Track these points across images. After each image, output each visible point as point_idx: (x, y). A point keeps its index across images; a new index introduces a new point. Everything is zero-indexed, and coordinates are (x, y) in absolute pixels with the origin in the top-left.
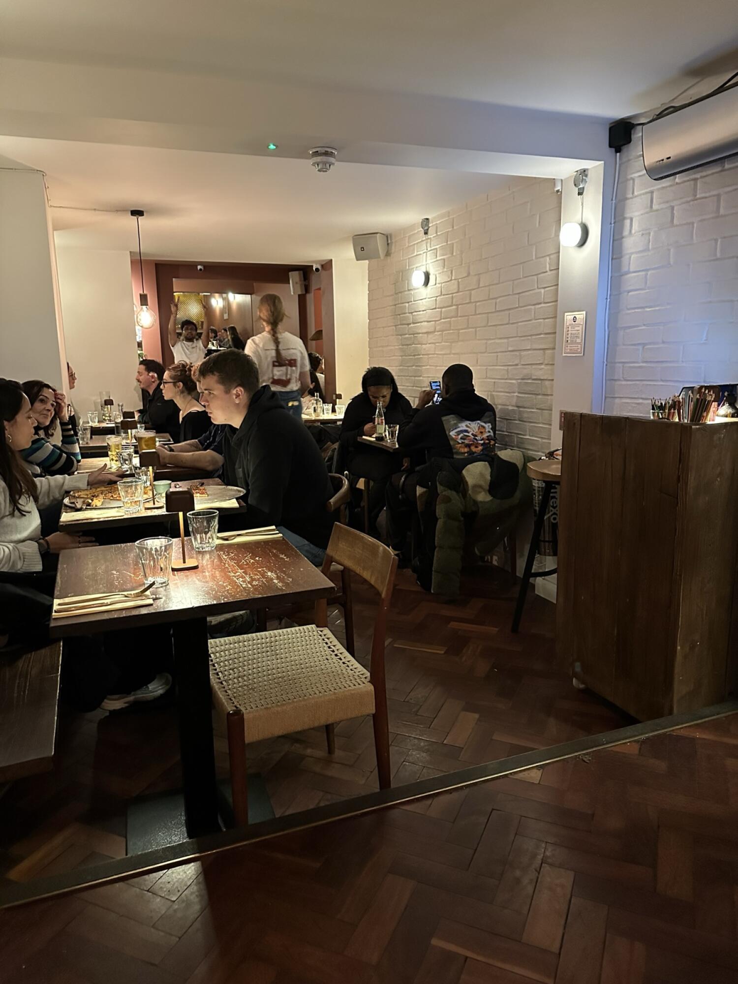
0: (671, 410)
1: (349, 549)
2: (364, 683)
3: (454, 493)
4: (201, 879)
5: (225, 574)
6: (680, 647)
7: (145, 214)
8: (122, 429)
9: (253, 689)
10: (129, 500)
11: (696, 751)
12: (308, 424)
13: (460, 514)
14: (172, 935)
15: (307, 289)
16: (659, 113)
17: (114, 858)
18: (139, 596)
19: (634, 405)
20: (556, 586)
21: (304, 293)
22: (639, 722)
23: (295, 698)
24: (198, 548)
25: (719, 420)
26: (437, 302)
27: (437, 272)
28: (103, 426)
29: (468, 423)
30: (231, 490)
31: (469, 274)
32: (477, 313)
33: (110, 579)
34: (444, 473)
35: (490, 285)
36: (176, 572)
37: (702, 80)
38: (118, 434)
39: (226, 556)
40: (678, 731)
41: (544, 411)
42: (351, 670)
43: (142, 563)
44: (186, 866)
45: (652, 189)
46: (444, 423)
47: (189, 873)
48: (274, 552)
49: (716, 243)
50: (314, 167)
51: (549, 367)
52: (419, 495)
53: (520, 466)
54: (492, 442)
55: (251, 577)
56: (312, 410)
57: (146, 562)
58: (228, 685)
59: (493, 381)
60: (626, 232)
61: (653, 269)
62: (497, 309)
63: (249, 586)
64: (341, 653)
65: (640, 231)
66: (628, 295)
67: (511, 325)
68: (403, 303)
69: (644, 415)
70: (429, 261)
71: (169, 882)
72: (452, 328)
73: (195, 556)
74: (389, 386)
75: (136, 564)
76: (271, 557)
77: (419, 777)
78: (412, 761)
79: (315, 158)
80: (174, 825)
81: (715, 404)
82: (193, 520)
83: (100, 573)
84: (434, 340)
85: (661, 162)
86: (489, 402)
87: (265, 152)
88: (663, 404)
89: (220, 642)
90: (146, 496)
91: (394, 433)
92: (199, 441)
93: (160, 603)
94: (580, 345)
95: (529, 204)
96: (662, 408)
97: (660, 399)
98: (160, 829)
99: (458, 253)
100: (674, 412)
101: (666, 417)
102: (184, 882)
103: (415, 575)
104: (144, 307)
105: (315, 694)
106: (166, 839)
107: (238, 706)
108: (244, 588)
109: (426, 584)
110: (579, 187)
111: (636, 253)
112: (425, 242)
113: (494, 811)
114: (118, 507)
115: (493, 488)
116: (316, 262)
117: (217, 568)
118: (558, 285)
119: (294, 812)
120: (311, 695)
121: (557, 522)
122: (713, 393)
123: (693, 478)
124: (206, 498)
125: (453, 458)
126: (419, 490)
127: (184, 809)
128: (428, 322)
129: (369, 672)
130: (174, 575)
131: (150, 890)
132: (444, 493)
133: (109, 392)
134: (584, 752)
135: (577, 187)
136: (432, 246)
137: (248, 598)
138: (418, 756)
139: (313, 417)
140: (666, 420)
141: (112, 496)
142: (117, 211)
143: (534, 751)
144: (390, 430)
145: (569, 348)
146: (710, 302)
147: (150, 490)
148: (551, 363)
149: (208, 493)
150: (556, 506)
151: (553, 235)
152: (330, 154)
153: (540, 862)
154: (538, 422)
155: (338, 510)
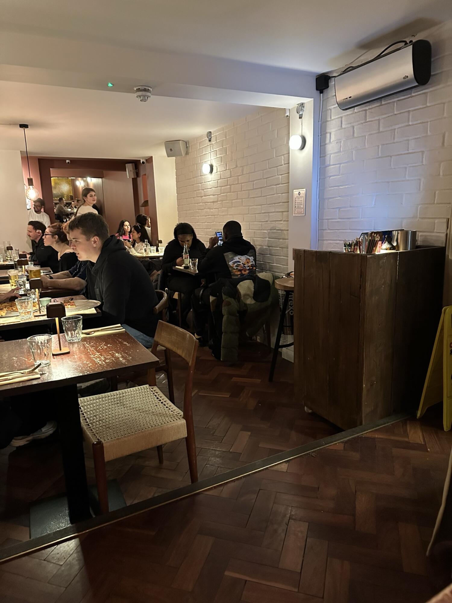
0: (355, 246)
1: (168, 336)
2: (180, 419)
3: (233, 300)
4: (79, 549)
5: (88, 356)
6: (365, 385)
7: (29, 127)
8: (18, 265)
9: (109, 428)
10: (24, 311)
11: (376, 446)
12: (141, 259)
13: (237, 312)
14: (61, 587)
15: (137, 174)
16: (344, 70)
17: (21, 541)
18: (31, 373)
19: (335, 244)
20: (293, 353)
21: (136, 177)
22: (343, 430)
23: (136, 431)
24: (69, 340)
25: (383, 252)
26: (219, 183)
27: (218, 165)
28: (7, 264)
29: (239, 256)
30: (91, 302)
31: (237, 166)
32: (242, 190)
33: (12, 363)
34: (226, 287)
35: (249, 173)
36: (55, 357)
37: (369, 51)
38: (16, 268)
39: (88, 344)
40: (366, 435)
41: (284, 249)
42: (172, 411)
43: (32, 352)
44: (69, 542)
45: (341, 115)
46: (225, 257)
47: (71, 546)
48: (120, 340)
49: (379, 148)
50: (138, 99)
51: (285, 222)
52: (212, 302)
53: (271, 282)
54: (254, 268)
55: (105, 357)
56: (143, 251)
57: (34, 351)
58: (93, 426)
59: (254, 231)
60: (328, 141)
61: (344, 163)
62: (254, 188)
63: (104, 363)
64: (165, 401)
65: (335, 141)
66: (329, 179)
67: (263, 198)
68: (198, 184)
69: (340, 250)
70: (212, 158)
71: (58, 553)
72: (228, 199)
73: (68, 345)
74: (191, 235)
75: (29, 352)
76: (118, 344)
77: (215, 474)
78: (211, 464)
79: (138, 93)
80: (61, 516)
81: (380, 242)
82: (66, 322)
83: (4, 359)
84: (218, 206)
85: (346, 99)
86: (251, 244)
87: (106, 88)
88: (351, 243)
89: (87, 399)
90: (34, 308)
91: (195, 264)
92: (70, 272)
93: (45, 377)
94: (303, 209)
95: (271, 123)
96: (350, 245)
97: (349, 240)
98: (52, 520)
99: (230, 153)
100: (357, 248)
101: (353, 251)
102: (68, 552)
103: (211, 351)
104: (31, 187)
105: (149, 428)
106: (56, 526)
107: (99, 439)
108: (100, 364)
109: (217, 355)
110: (300, 114)
111: (334, 153)
112: (209, 146)
113: (260, 491)
114: (16, 316)
115: (256, 296)
116: (143, 158)
117: (82, 352)
118: (289, 173)
119: (138, 501)
120: (146, 429)
121: (293, 315)
122: (379, 236)
123: (368, 286)
124: (75, 308)
125: (231, 278)
126: (212, 298)
127: (67, 505)
128: (213, 195)
129: (182, 411)
130: (54, 358)
131: (46, 560)
132: (226, 300)
133: (10, 242)
134: (312, 451)
135: (298, 114)
136: (214, 148)
137: (103, 371)
138: (215, 460)
139: (145, 255)
140: (352, 253)
141: (13, 309)
142: (10, 124)
143: (283, 452)
144: (193, 262)
145: (296, 211)
146: (376, 183)
147: (37, 304)
148: (287, 220)
149: (76, 305)
150: (293, 305)
151: (285, 143)
152: (148, 91)
153: (288, 518)
154: (280, 255)
155: (161, 312)
